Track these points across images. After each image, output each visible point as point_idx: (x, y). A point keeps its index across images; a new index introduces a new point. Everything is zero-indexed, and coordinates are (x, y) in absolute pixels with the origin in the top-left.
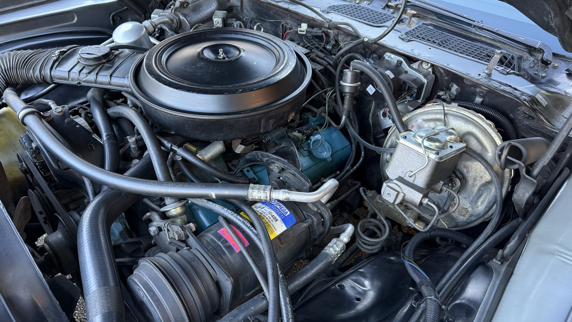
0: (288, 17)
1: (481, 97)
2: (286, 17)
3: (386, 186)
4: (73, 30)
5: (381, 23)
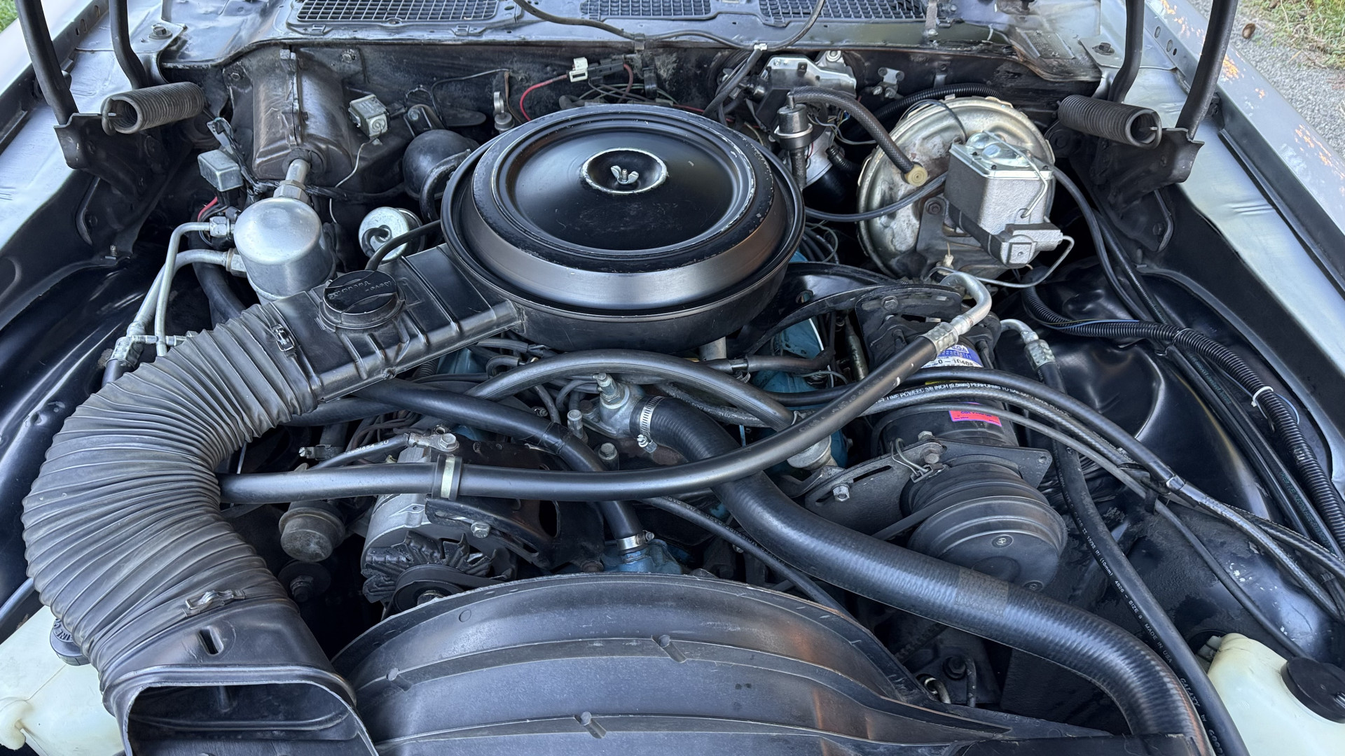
0: (514, 57)
1: (943, 72)
2: (506, 61)
3: (1011, 245)
4: (28, 304)
5: (708, 11)
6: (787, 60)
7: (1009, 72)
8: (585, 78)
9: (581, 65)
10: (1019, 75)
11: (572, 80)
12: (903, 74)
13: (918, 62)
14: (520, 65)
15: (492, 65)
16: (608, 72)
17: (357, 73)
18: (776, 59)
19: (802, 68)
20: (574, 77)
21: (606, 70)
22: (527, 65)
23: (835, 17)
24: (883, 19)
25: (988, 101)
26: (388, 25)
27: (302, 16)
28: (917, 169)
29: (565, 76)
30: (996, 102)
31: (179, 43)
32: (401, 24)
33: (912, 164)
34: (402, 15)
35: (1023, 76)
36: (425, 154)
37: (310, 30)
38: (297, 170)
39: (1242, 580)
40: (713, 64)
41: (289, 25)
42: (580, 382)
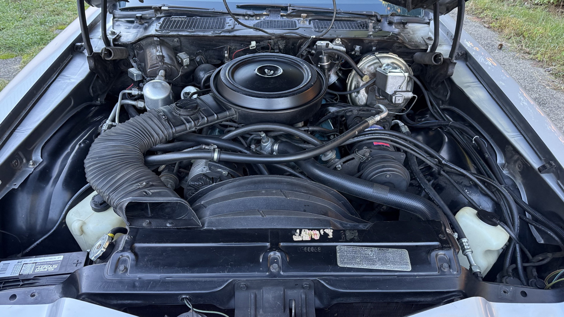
0: (231, 41)
1: (375, 46)
2: (229, 42)
3: (396, 97)
4: (75, 112)
5: (296, 26)
6: (322, 42)
7: (397, 46)
8: (255, 48)
9: (253, 43)
10: (401, 47)
11: (251, 48)
12: (362, 47)
13: (366, 43)
14: (233, 44)
15: (224, 44)
16: (262, 46)
17: (178, 46)
18: (319, 42)
19: (327, 45)
20: (251, 47)
21: (262, 45)
22: (236, 44)
23: (339, 29)
24: (355, 29)
25: (390, 54)
26: (189, 30)
27: (160, 27)
28: (366, 76)
29: (248, 47)
30: (392, 55)
31: (119, 36)
32: (194, 30)
33: (364, 75)
34: (194, 27)
35: (402, 48)
36: (202, 71)
37: (163, 32)
38: (162, 72)
39: (468, 193)
40: (298, 44)
41: (156, 30)
42: (255, 135)
